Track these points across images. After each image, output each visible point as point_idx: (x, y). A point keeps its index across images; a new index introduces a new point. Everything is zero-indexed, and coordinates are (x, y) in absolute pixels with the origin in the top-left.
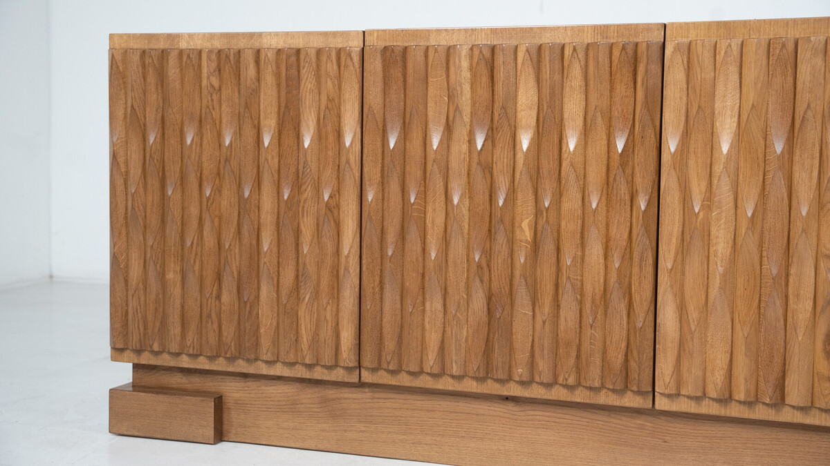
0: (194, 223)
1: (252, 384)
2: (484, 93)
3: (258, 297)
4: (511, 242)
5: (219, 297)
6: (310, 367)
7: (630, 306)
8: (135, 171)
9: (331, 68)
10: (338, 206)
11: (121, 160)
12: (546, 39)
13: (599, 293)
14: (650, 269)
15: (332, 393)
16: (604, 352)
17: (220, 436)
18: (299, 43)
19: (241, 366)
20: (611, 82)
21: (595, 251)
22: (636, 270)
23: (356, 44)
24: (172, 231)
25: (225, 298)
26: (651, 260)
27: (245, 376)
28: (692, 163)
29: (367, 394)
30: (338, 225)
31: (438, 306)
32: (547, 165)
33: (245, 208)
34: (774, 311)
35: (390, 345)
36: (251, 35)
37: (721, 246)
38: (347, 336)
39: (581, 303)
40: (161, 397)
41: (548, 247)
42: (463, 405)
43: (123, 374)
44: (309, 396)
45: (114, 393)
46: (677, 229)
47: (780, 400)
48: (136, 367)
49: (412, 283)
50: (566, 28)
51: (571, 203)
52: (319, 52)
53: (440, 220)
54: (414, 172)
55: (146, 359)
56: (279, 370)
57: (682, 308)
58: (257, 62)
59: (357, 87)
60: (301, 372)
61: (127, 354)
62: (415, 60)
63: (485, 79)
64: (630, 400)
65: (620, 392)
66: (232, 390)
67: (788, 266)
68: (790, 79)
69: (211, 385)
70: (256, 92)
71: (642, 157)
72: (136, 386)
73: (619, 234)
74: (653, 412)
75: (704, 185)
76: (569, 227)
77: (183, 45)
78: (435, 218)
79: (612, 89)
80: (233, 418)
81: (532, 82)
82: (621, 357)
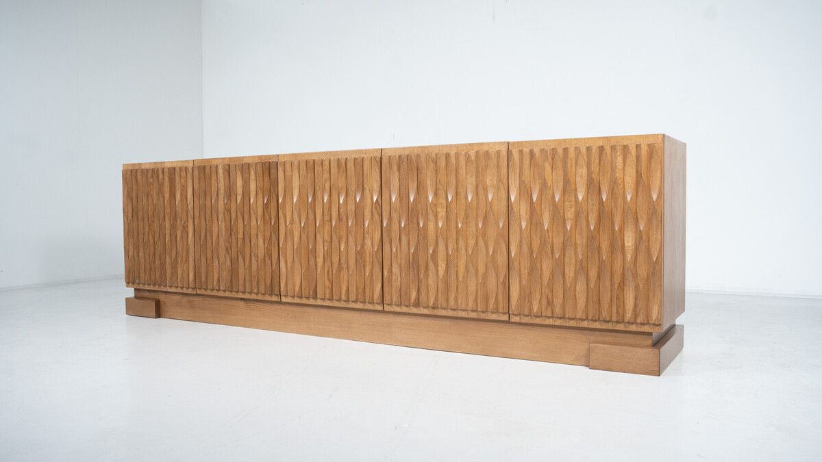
0: (147, 234)
1: (168, 295)
2: (227, 182)
3: (166, 262)
4: (237, 238)
5: (155, 262)
6: (182, 288)
7: (272, 263)
8: (130, 215)
9: (183, 174)
10: (187, 226)
11: (126, 211)
12: (245, 161)
13: (263, 257)
14: (277, 248)
15: (191, 298)
16: (265, 280)
17: (159, 315)
18: (175, 165)
19: (163, 289)
20: (263, 176)
21: (261, 241)
22: (273, 248)
23: (191, 165)
24: (140, 237)
25: (157, 262)
26: (277, 245)
27: (166, 292)
28: (287, 206)
29: (200, 299)
30: (187, 233)
31: (217, 264)
32: (246, 209)
33: (162, 228)
34: (312, 263)
35: (203, 279)
36: (162, 163)
37: (296, 238)
38: (191, 276)
39: (257, 261)
40: (140, 301)
41: (247, 240)
42: (224, 302)
43: (130, 292)
44: (185, 299)
45: (127, 300)
46: (284, 232)
47: (315, 297)
48: (136, 290)
49: (209, 256)
50: (250, 157)
51: (253, 223)
52: (180, 168)
53: (216, 231)
54: (208, 212)
55: (141, 287)
56: (173, 290)
57: (286, 262)
58: (163, 173)
59: (191, 181)
60: (179, 290)
61: (131, 284)
62: (207, 170)
63: (227, 177)
64: (274, 298)
65: (271, 295)
66: (162, 297)
67: (316, 245)
68: (313, 175)
69: (157, 296)
70: (163, 184)
71: (273, 204)
72: (136, 297)
73: (268, 234)
74: (280, 303)
75: (290, 214)
76: (253, 232)
77: (143, 167)
78: (215, 230)
79: (263, 180)
80: (164, 309)
81: (240, 176)
82: (270, 282)
